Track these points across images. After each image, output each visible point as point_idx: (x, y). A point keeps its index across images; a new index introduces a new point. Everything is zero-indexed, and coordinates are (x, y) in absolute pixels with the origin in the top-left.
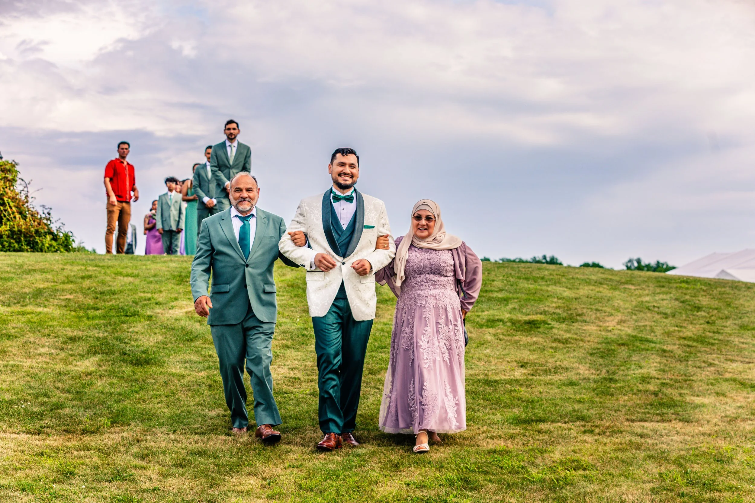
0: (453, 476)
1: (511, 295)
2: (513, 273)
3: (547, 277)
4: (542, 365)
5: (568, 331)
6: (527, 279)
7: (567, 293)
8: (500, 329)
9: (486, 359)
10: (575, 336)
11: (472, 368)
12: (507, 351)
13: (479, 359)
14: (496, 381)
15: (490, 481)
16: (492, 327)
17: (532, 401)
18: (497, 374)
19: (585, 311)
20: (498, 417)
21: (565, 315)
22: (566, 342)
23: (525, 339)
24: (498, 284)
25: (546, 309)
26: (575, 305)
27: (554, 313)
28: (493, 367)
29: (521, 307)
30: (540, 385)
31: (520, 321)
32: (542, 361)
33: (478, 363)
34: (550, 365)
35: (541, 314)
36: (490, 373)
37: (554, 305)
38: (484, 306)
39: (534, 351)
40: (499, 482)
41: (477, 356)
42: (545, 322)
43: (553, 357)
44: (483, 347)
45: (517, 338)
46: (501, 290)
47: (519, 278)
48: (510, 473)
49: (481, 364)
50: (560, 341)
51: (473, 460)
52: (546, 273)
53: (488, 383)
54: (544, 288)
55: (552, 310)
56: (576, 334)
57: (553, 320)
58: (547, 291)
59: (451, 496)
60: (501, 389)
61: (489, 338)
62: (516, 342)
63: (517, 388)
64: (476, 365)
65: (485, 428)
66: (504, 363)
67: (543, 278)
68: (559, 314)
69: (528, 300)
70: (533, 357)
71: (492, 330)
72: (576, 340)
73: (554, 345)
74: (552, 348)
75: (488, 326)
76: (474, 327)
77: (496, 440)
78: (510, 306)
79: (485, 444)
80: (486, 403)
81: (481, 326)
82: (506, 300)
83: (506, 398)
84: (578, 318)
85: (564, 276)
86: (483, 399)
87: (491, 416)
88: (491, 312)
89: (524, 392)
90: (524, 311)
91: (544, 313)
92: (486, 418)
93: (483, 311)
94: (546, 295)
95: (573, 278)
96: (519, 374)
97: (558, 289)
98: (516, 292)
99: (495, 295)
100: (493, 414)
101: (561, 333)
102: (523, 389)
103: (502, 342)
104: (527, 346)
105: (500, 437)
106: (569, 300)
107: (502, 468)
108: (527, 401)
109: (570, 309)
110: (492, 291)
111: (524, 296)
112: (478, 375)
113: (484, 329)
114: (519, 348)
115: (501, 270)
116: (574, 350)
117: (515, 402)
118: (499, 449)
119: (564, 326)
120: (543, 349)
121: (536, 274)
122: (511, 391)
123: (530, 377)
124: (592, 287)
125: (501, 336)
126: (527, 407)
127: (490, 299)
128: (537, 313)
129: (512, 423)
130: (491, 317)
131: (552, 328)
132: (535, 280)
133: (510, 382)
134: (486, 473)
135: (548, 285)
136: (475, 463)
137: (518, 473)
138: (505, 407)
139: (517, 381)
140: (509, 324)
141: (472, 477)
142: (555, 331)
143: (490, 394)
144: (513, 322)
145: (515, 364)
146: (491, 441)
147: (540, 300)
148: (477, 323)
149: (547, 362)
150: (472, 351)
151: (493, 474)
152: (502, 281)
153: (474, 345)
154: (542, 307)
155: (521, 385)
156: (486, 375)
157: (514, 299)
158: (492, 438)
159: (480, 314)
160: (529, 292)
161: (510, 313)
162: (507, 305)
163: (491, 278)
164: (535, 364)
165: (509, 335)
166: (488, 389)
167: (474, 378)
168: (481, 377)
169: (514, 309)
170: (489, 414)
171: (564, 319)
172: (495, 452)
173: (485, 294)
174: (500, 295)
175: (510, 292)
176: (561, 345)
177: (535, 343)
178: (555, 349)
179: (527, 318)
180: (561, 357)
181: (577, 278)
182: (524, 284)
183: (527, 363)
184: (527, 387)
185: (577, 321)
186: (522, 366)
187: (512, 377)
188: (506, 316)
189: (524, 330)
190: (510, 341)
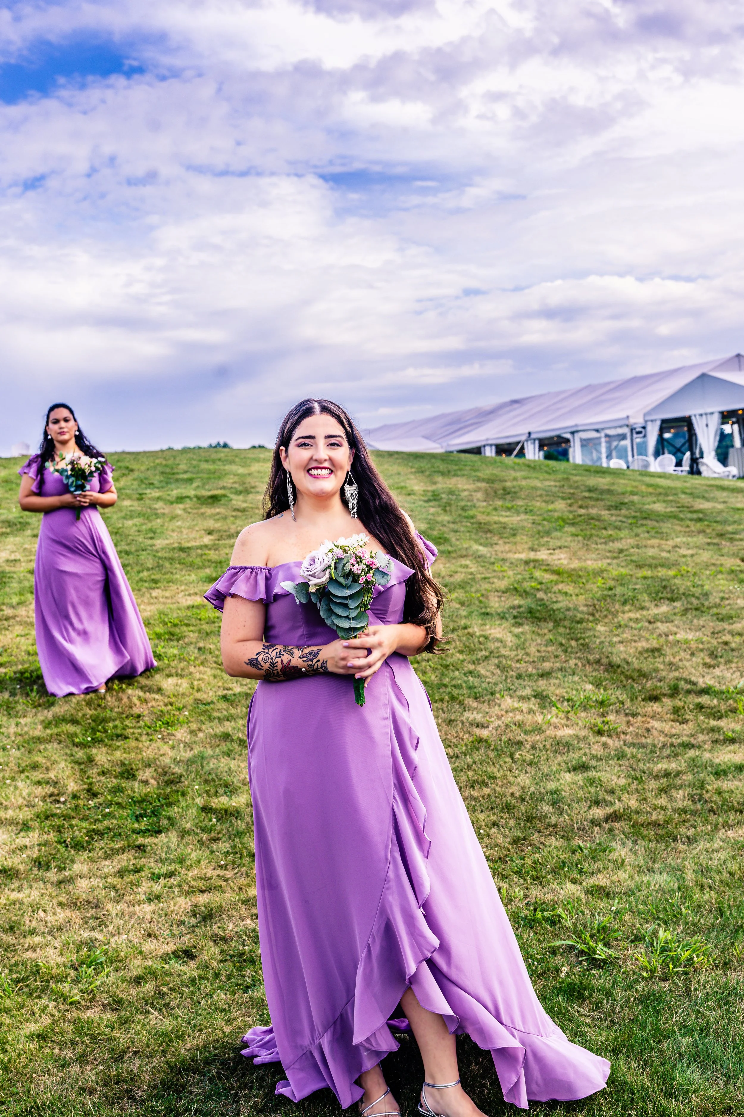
0: (159, 630)
1: (194, 476)
2: (195, 457)
3: (224, 459)
4: (225, 531)
5: (245, 501)
6: (207, 461)
7: (241, 470)
8: (188, 504)
9: (178, 530)
10: (251, 505)
11: (167, 539)
12: (195, 523)
13: (173, 531)
14: (188, 548)
15: (192, 631)
16: (181, 503)
17: (220, 562)
18: (188, 542)
19: (257, 484)
20: (193, 577)
21: (240, 488)
22: (244, 510)
23: (209, 511)
24: (183, 467)
25: (225, 484)
26: (248, 479)
27: (232, 488)
28: (185, 536)
29: (204, 484)
30: (226, 548)
31: (203, 497)
32: (225, 527)
33: (172, 534)
34: (232, 531)
35: (221, 489)
36: (183, 542)
37: (231, 481)
38: (173, 486)
39: (218, 520)
40: (200, 632)
41: (170, 528)
42: (225, 496)
43: (234, 523)
44: (175, 521)
45: (203, 510)
46: (186, 472)
47: (200, 461)
48: (207, 623)
49: (175, 534)
50: (238, 510)
51: (175, 615)
52: (222, 455)
53: (182, 549)
54: (222, 467)
55: (229, 485)
56: (252, 503)
57: (232, 493)
58: (224, 470)
59: (160, 648)
60: (193, 553)
61: (179, 512)
62: (203, 514)
63: (207, 552)
64: (171, 536)
65: (183, 588)
66: (194, 532)
67: (220, 460)
68: (235, 488)
69: (209, 478)
70: (218, 525)
71: (181, 506)
72: (252, 508)
73: (234, 514)
74: (233, 516)
75: (177, 503)
76: (166, 504)
77: (193, 597)
78: (195, 485)
79: (184, 601)
80: (182, 566)
81: (172, 503)
82: (190, 480)
83: (198, 561)
84: (252, 490)
85: (237, 456)
86: (179, 563)
87: (187, 577)
88: (179, 491)
89: (212, 555)
90: (207, 487)
91: (224, 488)
92: (183, 579)
93: (172, 490)
94: (224, 473)
95: (245, 458)
96: (207, 540)
97: (234, 468)
98: (198, 472)
99: (181, 476)
100: (189, 575)
101: (240, 503)
102: (212, 552)
103: (191, 515)
104: (212, 516)
105: (196, 594)
106: (243, 476)
107: (200, 620)
108: (216, 562)
109: (244, 483)
110: (178, 473)
111: (205, 476)
112: (173, 543)
113: (175, 505)
114: (205, 519)
115: (185, 455)
116: (251, 517)
117: (207, 564)
118: (196, 604)
119: (241, 497)
120: (225, 518)
121: (214, 456)
122: (202, 555)
123: (217, 542)
124: (261, 464)
125: (190, 510)
126: (216, 567)
127: (177, 480)
128: (217, 489)
129: (205, 582)
130: (180, 495)
131: (231, 500)
132: (214, 462)
133: (201, 547)
134: (188, 625)
135: (225, 465)
136: (177, 618)
137: (214, 622)
138: (198, 568)
139: (206, 546)
140: (195, 499)
141: (177, 630)
142: (234, 502)
143: (184, 559)
144: (198, 498)
145: (203, 532)
146: (189, 598)
147: (219, 478)
148: (169, 501)
149: (229, 528)
150: (166, 524)
151: (193, 625)
152: (186, 464)
153: (168, 519)
154: (221, 483)
155: (210, 549)
156: (180, 543)
157: (197, 478)
158: (189, 595)
159: (170, 493)
160: (209, 472)
161: (195, 490)
162: (192, 484)
163: (177, 462)
164: (219, 531)
165: (196, 509)
166: (183, 555)
167: (171, 547)
168: (176, 545)
169: (198, 487)
170: (185, 575)
171: (241, 492)
172: (193, 607)
173: (172, 476)
174: (185, 476)
175: (193, 473)
176: (239, 514)
177: (218, 514)
178: (236, 517)
179: (210, 493)
180: (241, 523)
181: (249, 458)
182: (204, 466)
183: (213, 531)
184: (215, 550)
185: (251, 493)
186: (209, 533)
187: (202, 543)
188: (192, 493)
189: (207, 504)
190: (197, 513)
